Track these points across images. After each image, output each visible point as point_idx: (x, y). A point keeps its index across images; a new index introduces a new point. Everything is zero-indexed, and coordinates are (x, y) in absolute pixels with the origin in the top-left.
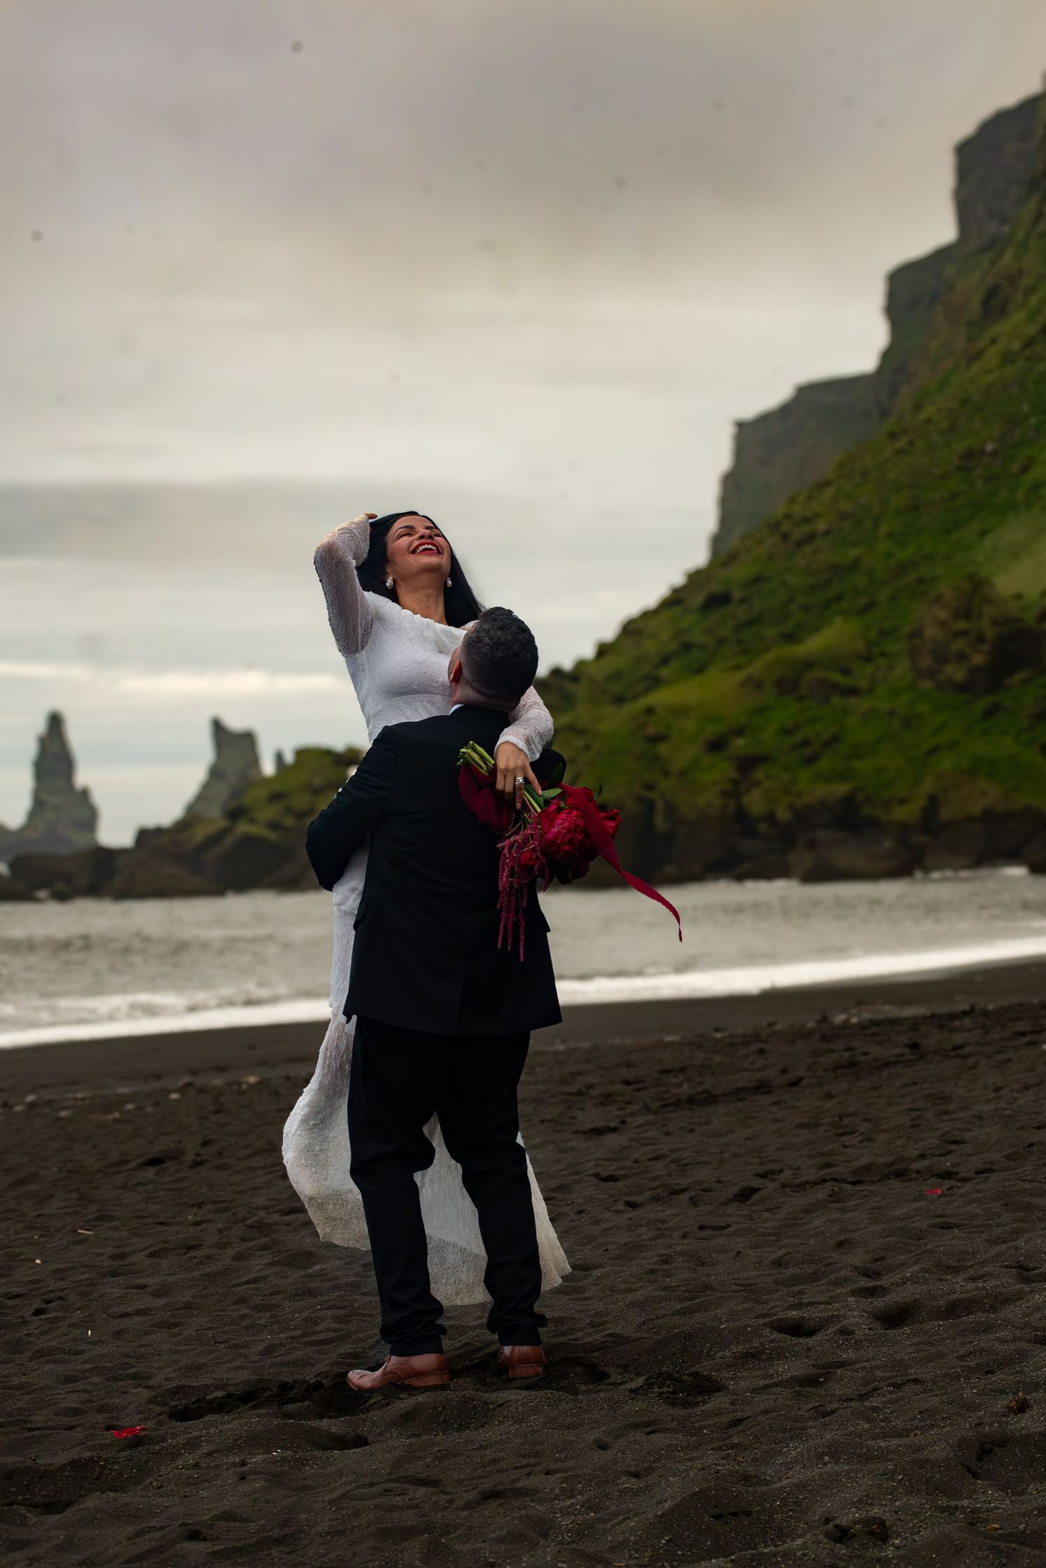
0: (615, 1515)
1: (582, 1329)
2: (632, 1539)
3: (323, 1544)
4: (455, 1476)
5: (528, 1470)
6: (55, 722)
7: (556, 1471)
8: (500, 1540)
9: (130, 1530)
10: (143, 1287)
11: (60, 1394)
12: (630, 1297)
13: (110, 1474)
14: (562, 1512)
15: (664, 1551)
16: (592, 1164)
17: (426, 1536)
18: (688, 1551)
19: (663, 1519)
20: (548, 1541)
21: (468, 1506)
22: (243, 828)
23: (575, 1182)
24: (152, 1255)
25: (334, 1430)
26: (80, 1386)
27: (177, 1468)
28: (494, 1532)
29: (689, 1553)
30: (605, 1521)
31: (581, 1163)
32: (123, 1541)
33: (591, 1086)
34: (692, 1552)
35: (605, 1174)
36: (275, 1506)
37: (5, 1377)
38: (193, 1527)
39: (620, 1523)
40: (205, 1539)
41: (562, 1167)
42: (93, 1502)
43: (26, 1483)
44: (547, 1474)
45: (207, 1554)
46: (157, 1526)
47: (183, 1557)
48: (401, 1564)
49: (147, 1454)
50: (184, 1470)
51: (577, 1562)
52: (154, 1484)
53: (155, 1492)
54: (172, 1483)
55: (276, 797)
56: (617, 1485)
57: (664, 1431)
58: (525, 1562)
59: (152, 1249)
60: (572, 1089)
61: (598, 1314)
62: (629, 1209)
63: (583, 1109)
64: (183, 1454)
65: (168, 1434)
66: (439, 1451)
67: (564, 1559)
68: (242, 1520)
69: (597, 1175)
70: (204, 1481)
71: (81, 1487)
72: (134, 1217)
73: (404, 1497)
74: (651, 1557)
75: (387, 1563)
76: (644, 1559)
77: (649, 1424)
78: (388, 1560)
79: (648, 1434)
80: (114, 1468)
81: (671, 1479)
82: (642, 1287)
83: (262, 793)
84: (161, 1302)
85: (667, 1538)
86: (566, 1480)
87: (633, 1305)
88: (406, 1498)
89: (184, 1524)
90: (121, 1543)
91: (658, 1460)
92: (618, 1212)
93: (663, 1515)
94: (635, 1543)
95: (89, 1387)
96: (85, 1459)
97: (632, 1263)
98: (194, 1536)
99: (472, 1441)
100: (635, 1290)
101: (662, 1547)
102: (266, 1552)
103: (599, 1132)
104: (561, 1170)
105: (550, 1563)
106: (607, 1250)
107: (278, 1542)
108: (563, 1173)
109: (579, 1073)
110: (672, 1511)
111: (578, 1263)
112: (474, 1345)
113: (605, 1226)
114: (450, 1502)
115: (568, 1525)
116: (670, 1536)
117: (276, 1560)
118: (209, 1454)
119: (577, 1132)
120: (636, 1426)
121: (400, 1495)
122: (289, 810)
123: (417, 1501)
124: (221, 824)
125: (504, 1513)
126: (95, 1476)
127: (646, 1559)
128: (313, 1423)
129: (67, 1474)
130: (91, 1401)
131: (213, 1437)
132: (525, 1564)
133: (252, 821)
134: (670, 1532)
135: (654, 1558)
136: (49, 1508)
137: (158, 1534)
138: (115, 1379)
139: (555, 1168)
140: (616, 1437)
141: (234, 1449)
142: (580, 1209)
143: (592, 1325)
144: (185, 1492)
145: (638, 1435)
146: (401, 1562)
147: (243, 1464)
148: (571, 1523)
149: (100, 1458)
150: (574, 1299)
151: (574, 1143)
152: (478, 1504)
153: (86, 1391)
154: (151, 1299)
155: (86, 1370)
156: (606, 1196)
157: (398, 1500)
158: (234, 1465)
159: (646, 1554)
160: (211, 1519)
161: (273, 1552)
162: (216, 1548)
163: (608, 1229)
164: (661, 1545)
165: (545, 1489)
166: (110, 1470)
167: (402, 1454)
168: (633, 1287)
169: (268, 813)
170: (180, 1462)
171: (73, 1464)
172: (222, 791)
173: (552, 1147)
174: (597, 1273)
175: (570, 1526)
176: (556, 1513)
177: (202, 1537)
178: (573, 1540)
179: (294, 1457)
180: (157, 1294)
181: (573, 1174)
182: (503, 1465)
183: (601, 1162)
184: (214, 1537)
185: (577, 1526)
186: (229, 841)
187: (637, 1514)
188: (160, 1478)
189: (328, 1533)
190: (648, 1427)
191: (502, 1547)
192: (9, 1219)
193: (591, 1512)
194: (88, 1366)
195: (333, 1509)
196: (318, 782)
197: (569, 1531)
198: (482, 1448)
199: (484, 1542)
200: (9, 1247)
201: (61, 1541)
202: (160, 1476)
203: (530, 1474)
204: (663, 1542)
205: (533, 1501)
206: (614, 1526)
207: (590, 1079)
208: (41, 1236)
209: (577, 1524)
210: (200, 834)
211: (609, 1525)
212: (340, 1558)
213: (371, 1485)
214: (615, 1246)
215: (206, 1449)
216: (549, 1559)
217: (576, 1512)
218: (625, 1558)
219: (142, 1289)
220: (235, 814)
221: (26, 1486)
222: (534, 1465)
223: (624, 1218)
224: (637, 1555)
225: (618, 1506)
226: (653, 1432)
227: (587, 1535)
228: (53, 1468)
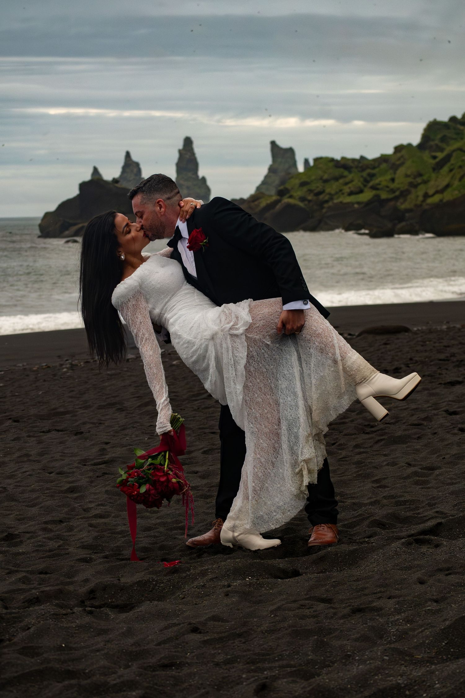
0: (421, 626)
1: (423, 507)
2: (427, 642)
3: (262, 638)
4: (340, 597)
5: (380, 595)
6: (188, 142)
7: (394, 597)
8: (356, 640)
9: (163, 624)
10: (196, 472)
11: (141, 538)
12: (452, 488)
13: (158, 589)
14: (392, 624)
15: (444, 649)
16: (445, 404)
17: (316, 637)
18: (457, 649)
19: (444, 631)
20: (382, 641)
21: (344, 617)
22: (286, 200)
23: (435, 415)
24: (205, 452)
25: (281, 565)
26: (152, 533)
27: (193, 587)
28: (354, 635)
29: (457, 651)
30: (414, 630)
31: (440, 403)
32: (157, 632)
33: (453, 355)
34: (459, 650)
35: (451, 410)
36: (242, 612)
37: (114, 526)
38: (195, 625)
39: (422, 631)
40: (200, 633)
41: (430, 405)
42: (145, 607)
43: (113, 593)
44: (389, 598)
45: (200, 642)
46: (177, 623)
47: (187, 643)
48: (301, 653)
49: (179, 578)
50: (196, 589)
51: (395, 656)
52: (181, 596)
53: (180, 601)
54: (190, 596)
55: (303, 184)
56: (425, 607)
57: (456, 573)
58: (367, 655)
59: (205, 449)
60: (442, 356)
61: (433, 498)
62: (460, 433)
63: (447, 369)
64: (198, 579)
65: (191, 566)
66: (334, 582)
67: (387, 654)
68: (223, 620)
69: (446, 411)
70: (207, 596)
71: (143, 596)
72: (200, 429)
73: (310, 610)
74: (437, 652)
75: (294, 652)
76: (432, 653)
77: (448, 569)
78: (294, 651)
79: (447, 575)
80: (161, 586)
81: (453, 606)
82: (459, 482)
83: (297, 182)
84: (205, 481)
85: (446, 642)
86: (398, 603)
87: (452, 493)
88: (312, 610)
89: (190, 624)
90: (156, 632)
91: (449, 593)
92: (455, 434)
93: (444, 629)
94: (428, 644)
95: (157, 534)
96: (145, 580)
97: (456, 467)
98: (195, 630)
99: (353, 576)
100: (456, 483)
101: (443, 647)
102: (232, 641)
103: (453, 384)
104: (429, 407)
105: (380, 657)
106: (444, 458)
107: (240, 635)
108: (430, 408)
109: (448, 346)
110: (449, 627)
111: (428, 465)
112: (364, 515)
113: (446, 443)
114: (335, 614)
115: (394, 632)
116: (447, 641)
117: (236, 647)
118: (212, 579)
119: (440, 384)
120: (440, 570)
121: (308, 609)
122: (310, 191)
123: (317, 613)
124: (274, 198)
125: (362, 622)
126: (150, 590)
127: (434, 654)
128: (270, 562)
129: (135, 588)
130: (156, 543)
131: (215, 569)
132: (366, 657)
133: (291, 197)
134: (447, 639)
135: (438, 653)
136: (124, 608)
137: (175, 628)
138: (171, 529)
139: (426, 406)
140: (430, 576)
141: (225, 576)
142: (435, 432)
143: (429, 505)
144: (196, 602)
145: (441, 576)
146: (301, 652)
147: (229, 586)
148: (396, 631)
149: (153, 580)
150: (422, 488)
151: (438, 391)
152: (350, 616)
153: (155, 537)
154: (199, 480)
155: (157, 524)
156: (450, 424)
157: (307, 612)
158: (224, 586)
159: (434, 651)
160: (206, 620)
161: (236, 641)
162: (206, 638)
163: (447, 445)
164: (442, 646)
165: (386, 608)
166: (158, 586)
167: (314, 583)
168: (455, 482)
169: (298, 193)
170: (196, 583)
171: (139, 583)
172: (276, 180)
173: (426, 392)
174: (437, 472)
175: (395, 632)
176: (389, 624)
177: (199, 631)
178: (396, 640)
179: (256, 583)
180: (203, 477)
181: (435, 409)
182: (367, 592)
183: (450, 403)
184: (206, 631)
185: (399, 633)
186: (278, 207)
187: (432, 627)
188: (184, 593)
189: (266, 631)
190: (448, 570)
191: (358, 643)
192: (134, 427)
193: (408, 624)
194: (158, 521)
195: (272, 616)
196: (326, 177)
197: (394, 635)
198: (358, 580)
199: (348, 640)
200: (132, 445)
201: (124, 630)
202: (184, 591)
203: (380, 597)
204: (444, 644)
205: (378, 615)
206: (419, 633)
207: (454, 350)
208: (149, 438)
209: (399, 631)
210: (263, 203)
211: (416, 633)
212: (270, 647)
213: (295, 601)
214: (449, 456)
215: (210, 576)
216: (379, 654)
217: (400, 624)
218: (422, 653)
219: (196, 473)
220: (282, 193)
221: (113, 594)
222: (383, 592)
223: (456, 438)
224: (429, 651)
225: (423, 621)
226: (450, 574)
227: (404, 638)
228: (128, 585)
